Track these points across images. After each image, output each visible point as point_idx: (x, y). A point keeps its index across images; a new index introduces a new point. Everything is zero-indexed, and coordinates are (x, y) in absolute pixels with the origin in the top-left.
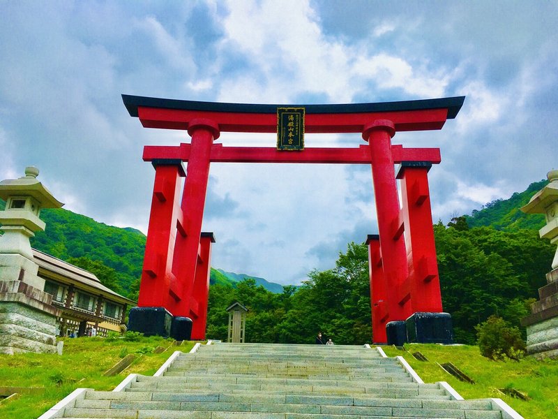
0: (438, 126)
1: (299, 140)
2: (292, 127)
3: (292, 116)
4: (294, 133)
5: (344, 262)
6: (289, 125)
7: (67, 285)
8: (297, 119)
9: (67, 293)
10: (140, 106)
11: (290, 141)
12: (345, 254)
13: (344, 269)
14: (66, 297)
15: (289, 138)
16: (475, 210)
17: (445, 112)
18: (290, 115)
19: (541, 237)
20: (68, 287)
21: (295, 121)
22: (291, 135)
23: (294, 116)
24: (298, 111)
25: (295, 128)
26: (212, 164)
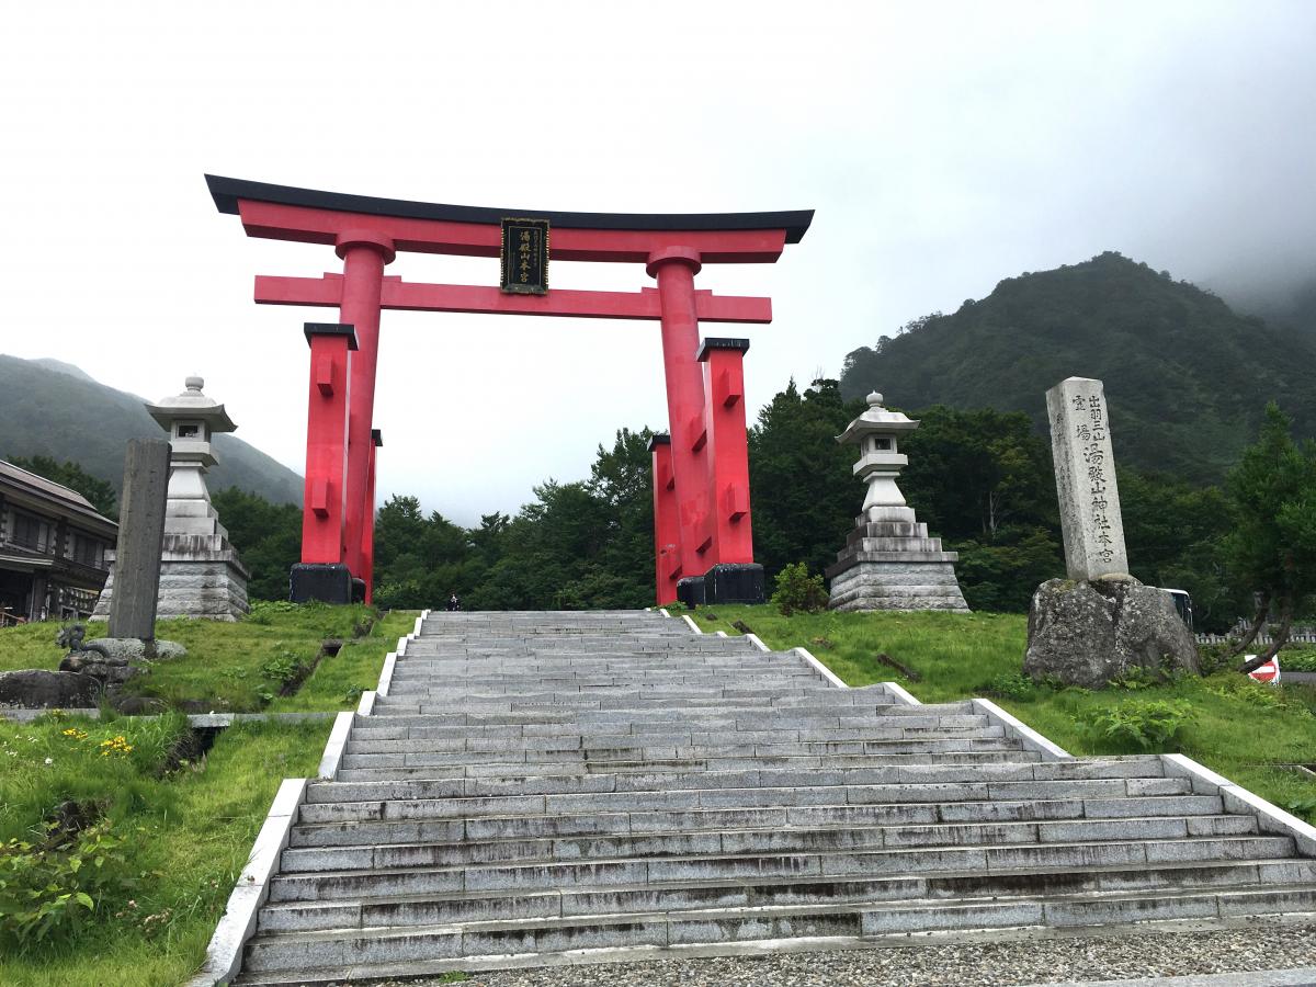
0: (772, 257)
1: (539, 276)
2: (527, 253)
3: (526, 233)
4: (530, 262)
5: (606, 466)
6: (522, 248)
7: (55, 519)
8: (536, 238)
9: (55, 534)
10: (243, 198)
11: (524, 277)
12: (610, 449)
13: (604, 483)
14: (54, 543)
15: (522, 271)
16: (884, 338)
17: (783, 235)
18: (524, 230)
19: (855, 472)
20: (56, 525)
21: (531, 242)
22: (524, 266)
23: (531, 233)
24: (538, 224)
25: (531, 253)
26: (384, 312)
